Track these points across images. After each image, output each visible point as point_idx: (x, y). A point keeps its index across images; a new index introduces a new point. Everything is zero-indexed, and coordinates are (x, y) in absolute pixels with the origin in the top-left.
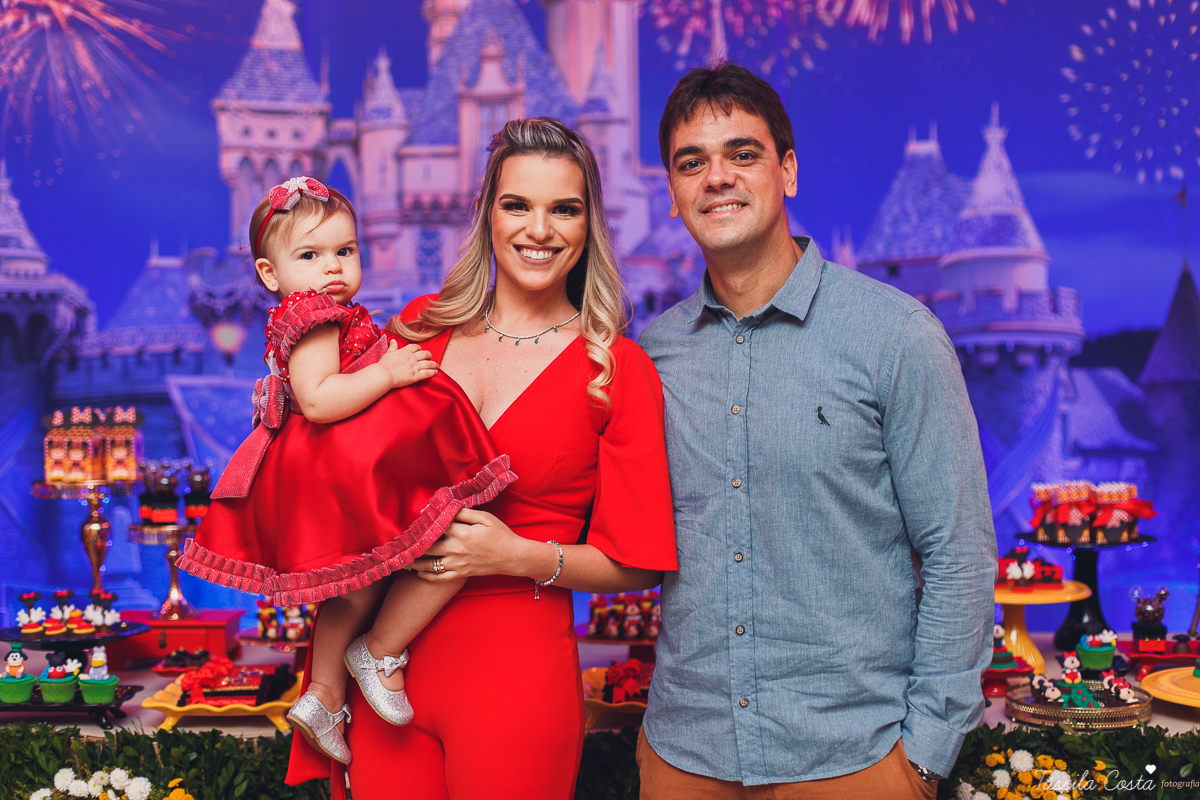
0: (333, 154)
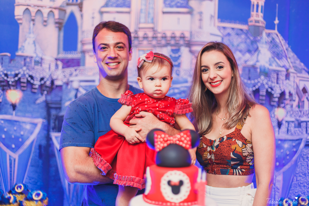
0: (69, 10)
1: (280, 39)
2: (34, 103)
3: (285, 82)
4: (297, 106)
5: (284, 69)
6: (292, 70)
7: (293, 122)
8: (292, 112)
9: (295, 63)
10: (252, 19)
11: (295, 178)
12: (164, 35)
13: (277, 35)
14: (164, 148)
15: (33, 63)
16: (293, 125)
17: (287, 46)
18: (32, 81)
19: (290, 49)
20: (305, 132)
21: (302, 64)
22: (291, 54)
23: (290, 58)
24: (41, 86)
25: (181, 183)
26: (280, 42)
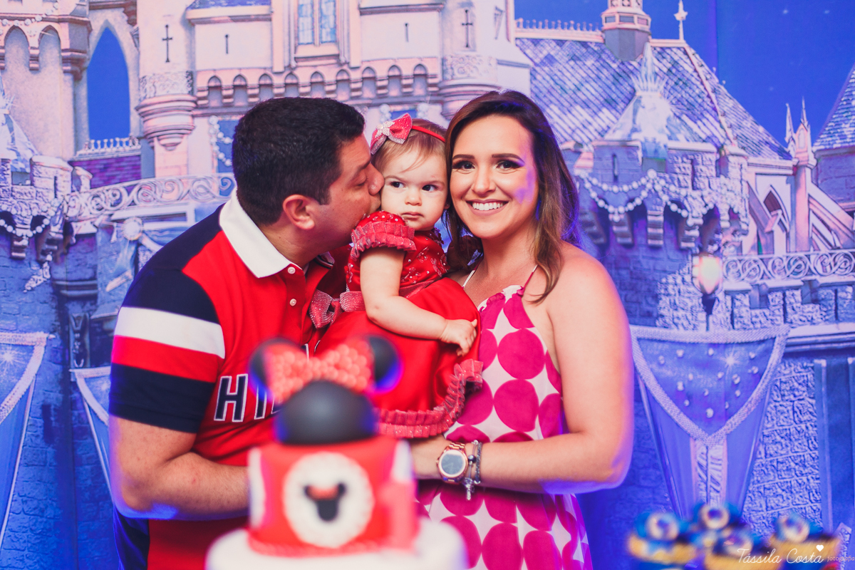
1: (693, 64)
2: (22, 289)
3: (716, 183)
4: (752, 248)
5: (710, 147)
6: (731, 148)
7: (745, 292)
8: (740, 266)
9: (740, 127)
10: (610, 11)
11: (761, 449)
12: (367, 75)
13: (685, 53)
14: (294, 395)
15: (9, 180)
16: (746, 302)
17: (717, 80)
18: (10, 229)
19: (723, 90)
20: (780, 319)
21: (761, 129)
22: (728, 103)
23: (724, 114)
24: (36, 239)
25: (341, 489)
26: (695, 71)
